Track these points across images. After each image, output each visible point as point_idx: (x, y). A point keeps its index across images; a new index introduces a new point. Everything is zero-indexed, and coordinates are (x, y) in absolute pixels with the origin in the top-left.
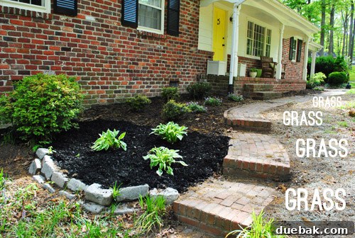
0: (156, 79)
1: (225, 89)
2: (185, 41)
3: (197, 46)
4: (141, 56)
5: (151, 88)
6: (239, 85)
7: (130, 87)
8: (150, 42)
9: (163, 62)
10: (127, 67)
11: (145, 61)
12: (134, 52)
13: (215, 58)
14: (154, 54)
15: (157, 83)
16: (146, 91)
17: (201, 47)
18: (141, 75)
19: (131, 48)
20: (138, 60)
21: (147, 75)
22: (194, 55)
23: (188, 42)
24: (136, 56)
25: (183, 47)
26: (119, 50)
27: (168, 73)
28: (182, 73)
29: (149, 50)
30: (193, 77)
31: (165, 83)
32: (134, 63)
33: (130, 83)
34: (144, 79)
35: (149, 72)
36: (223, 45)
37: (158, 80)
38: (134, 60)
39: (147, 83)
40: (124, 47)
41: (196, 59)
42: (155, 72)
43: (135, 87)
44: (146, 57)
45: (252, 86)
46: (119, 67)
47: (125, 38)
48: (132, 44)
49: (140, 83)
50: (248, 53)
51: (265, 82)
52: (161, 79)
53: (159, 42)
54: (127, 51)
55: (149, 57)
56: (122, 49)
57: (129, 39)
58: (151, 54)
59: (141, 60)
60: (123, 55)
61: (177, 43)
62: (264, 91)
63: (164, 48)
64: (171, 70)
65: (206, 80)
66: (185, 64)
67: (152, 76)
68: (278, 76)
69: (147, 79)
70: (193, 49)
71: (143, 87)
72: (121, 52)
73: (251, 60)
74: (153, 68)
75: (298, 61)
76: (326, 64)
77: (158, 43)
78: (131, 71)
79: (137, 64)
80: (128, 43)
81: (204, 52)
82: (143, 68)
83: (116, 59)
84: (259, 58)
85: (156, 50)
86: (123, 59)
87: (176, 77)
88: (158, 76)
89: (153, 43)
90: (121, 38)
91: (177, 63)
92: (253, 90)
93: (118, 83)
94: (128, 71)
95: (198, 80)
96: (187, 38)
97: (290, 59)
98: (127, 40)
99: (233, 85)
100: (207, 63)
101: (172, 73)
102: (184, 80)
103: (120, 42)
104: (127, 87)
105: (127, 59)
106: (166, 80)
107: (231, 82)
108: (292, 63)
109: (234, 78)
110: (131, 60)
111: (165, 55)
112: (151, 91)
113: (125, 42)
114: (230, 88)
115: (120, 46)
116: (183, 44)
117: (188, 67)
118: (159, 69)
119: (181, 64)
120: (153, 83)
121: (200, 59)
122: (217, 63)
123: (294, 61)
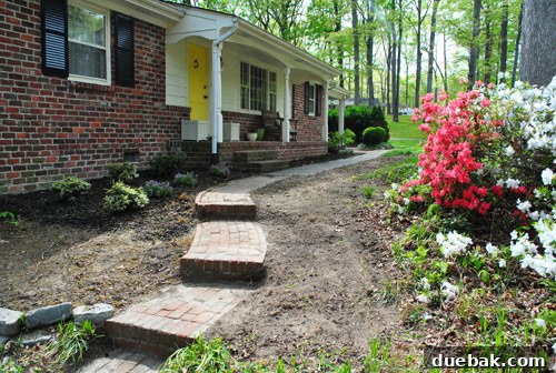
0: (103, 151)
1: (207, 160)
2: (145, 93)
3: (164, 101)
4: (77, 119)
5: (95, 165)
6: (227, 154)
7: (62, 165)
8: (90, 98)
9: (113, 125)
10: (54, 136)
11: (83, 125)
12: (64, 113)
13: (193, 116)
14: (97, 115)
15: (104, 157)
16: (88, 169)
17: (169, 101)
18: (77, 147)
19: (60, 107)
20: (72, 125)
21: (88, 146)
22: (160, 113)
23: (150, 94)
24: (68, 119)
25: (143, 103)
26: (39, 112)
27: (121, 141)
28: (143, 140)
29: (89, 109)
30: (160, 145)
31: (117, 156)
32: (65, 130)
33: (61, 159)
34: (82, 152)
35: (90, 141)
36: (205, 97)
37: (106, 152)
38: (66, 124)
39: (88, 158)
40: (48, 106)
41: (163, 118)
42: (100, 141)
43: (68, 165)
44: (84, 119)
45: (245, 155)
46: (41, 136)
47: (50, 93)
48: (61, 101)
49: (77, 158)
50: (243, 107)
51: (267, 148)
52: (111, 151)
53: (104, 97)
54: (53, 112)
55: (89, 120)
56: (44, 109)
57: (56, 94)
58: (92, 114)
59: (77, 125)
60: (48, 118)
61: (133, 97)
62: (264, 160)
63: (113, 105)
64: (124, 136)
65: (179, 149)
66: (148, 126)
67: (95, 146)
68: (287, 137)
69: (89, 152)
70: (157, 104)
71: (82, 164)
72: (44, 114)
73: (247, 115)
74: (97, 136)
75: (317, 114)
76: (359, 117)
77: (102, 99)
78: (62, 142)
79: (71, 131)
80: (54, 100)
81: (175, 108)
82: (81, 136)
83: (37, 125)
84: (259, 113)
85: (99, 109)
86: (47, 124)
87: (134, 145)
88: (104, 146)
89: (95, 98)
90: (42, 93)
91: (134, 126)
92: (246, 161)
93: (41, 161)
94: (56, 141)
95: (168, 149)
96: (148, 89)
97: (306, 113)
98: (53, 96)
99: (217, 155)
100: (180, 124)
101: (127, 141)
102: (147, 150)
103: (43, 99)
104: (56, 165)
105: (54, 124)
106: (117, 151)
107: (215, 151)
108: (310, 118)
109: (218, 144)
110: (61, 124)
111: (116, 116)
112: (95, 169)
113: (49, 100)
114: (215, 159)
115: (41, 105)
116: (142, 98)
117: (151, 131)
118: (106, 135)
119: (142, 126)
120: (98, 157)
121: (170, 119)
122: (196, 123)
123: (312, 114)
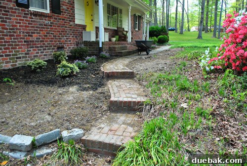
0: (47, 47)
1: (97, 50)
2: (66, 17)
3: (74, 21)
4: (35, 30)
5: (44, 53)
6: (106, 47)
7: (28, 54)
8: (40, 19)
9: (51, 33)
10: (24, 39)
11: (37, 33)
12: (28, 27)
13: (88, 29)
14: (44, 28)
15: (48, 49)
16: (41, 56)
17: (77, 22)
18: (35, 44)
19: (26, 23)
20: (32, 33)
21: (40, 44)
22: (73, 28)
23: (68, 18)
24: (30, 30)
25: (65, 22)
26: (16, 26)
27: (56, 41)
28: (66, 41)
29: (40, 25)
30: (74, 43)
31: (54, 49)
32: (29, 36)
33: (28, 51)
34: (38, 47)
35: (41, 41)
36: (92, 20)
37: (49, 47)
38: (29, 33)
39: (41, 50)
40: (20, 23)
41: (74, 30)
42: (46, 41)
43: (32, 53)
44: (38, 30)
45: (114, 48)
46: (17, 39)
47: (21, 17)
48: (26, 20)
49: (35, 50)
50: (109, 25)
51: (122, 44)
52: (51, 46)
53: (47, 19)
54: (22, 26)
55: (40, 30)
56: (18, 25)
57: (24, 17)
58: (42, 28)
59: (34, 33)
60: (20, 29)
61: (60, 19)
62: (122, 50)
63: (51, 23)
64: (57, 39)
65: (83, 45)
66: (68, 34)
67: (44, 44)
68: (129, 40)
69: (41, 47)
70: (71, 23)
71: (38, 53)
72: (18, 27)
73: (111, 29)
74: (44, 39)
75: (139, 29)
76: (155, 31)
77: (46, 20)
78: (28, 42)
79: (32, 36)
80: (23, 20)
81: (79, 25)
82: (37, 39)
83: (15, 33)
84: (116, 29)
85: (45, 25)
86: (20, 32)
87: (61, 44)
88: (48, 44)
89: (43, 19)
90: (17, 16)
91: (61, 34)
92: (115, 50)
93: (18, 51)
94: (25, 42)
95: (77, 45)
96: (67, 15)
97: (135, 29)
98: (22, 18)
99: (102, 48)
100: (82, 33)
101: (58, 41)
102: (68, 46)
103: (17, 19)
104: (26, 54)
105: (23, 33)
106: (54, 46)
107: (101, 46)
108: (136, 31)
109: (102, 42)
110: (27, 33)
111: (53, 29)
112: (44, 55)
113: (20, 20)
114: (101, 50)
115: (17, 23)
116: (64, 20)
117: (69, 36)
118: (49, 39)
119: (64, 34)
120: (45, 49)
121: (77, 30)
122: (90, 33)
123: (137, 29)
